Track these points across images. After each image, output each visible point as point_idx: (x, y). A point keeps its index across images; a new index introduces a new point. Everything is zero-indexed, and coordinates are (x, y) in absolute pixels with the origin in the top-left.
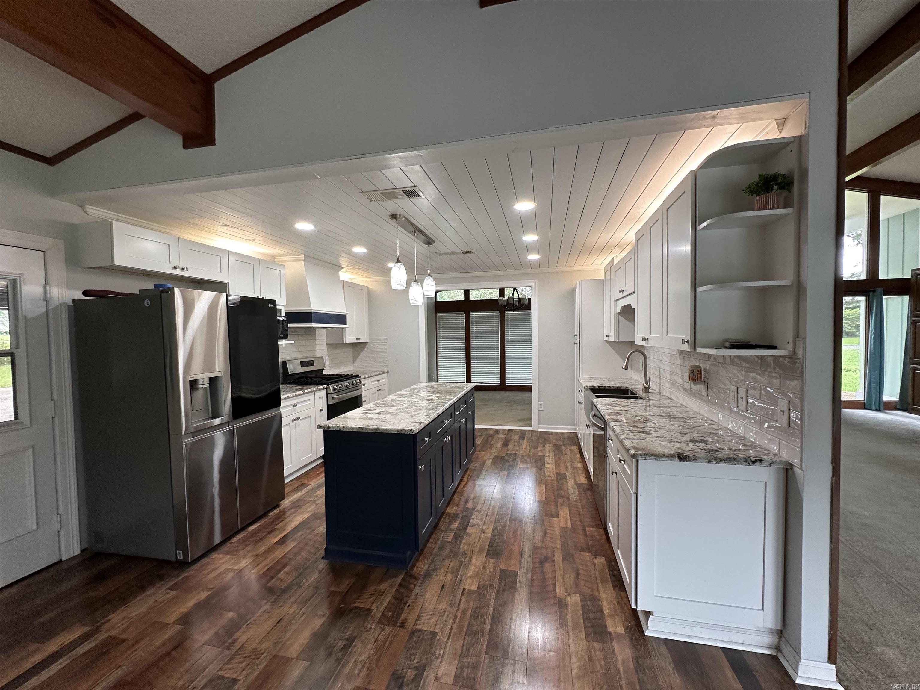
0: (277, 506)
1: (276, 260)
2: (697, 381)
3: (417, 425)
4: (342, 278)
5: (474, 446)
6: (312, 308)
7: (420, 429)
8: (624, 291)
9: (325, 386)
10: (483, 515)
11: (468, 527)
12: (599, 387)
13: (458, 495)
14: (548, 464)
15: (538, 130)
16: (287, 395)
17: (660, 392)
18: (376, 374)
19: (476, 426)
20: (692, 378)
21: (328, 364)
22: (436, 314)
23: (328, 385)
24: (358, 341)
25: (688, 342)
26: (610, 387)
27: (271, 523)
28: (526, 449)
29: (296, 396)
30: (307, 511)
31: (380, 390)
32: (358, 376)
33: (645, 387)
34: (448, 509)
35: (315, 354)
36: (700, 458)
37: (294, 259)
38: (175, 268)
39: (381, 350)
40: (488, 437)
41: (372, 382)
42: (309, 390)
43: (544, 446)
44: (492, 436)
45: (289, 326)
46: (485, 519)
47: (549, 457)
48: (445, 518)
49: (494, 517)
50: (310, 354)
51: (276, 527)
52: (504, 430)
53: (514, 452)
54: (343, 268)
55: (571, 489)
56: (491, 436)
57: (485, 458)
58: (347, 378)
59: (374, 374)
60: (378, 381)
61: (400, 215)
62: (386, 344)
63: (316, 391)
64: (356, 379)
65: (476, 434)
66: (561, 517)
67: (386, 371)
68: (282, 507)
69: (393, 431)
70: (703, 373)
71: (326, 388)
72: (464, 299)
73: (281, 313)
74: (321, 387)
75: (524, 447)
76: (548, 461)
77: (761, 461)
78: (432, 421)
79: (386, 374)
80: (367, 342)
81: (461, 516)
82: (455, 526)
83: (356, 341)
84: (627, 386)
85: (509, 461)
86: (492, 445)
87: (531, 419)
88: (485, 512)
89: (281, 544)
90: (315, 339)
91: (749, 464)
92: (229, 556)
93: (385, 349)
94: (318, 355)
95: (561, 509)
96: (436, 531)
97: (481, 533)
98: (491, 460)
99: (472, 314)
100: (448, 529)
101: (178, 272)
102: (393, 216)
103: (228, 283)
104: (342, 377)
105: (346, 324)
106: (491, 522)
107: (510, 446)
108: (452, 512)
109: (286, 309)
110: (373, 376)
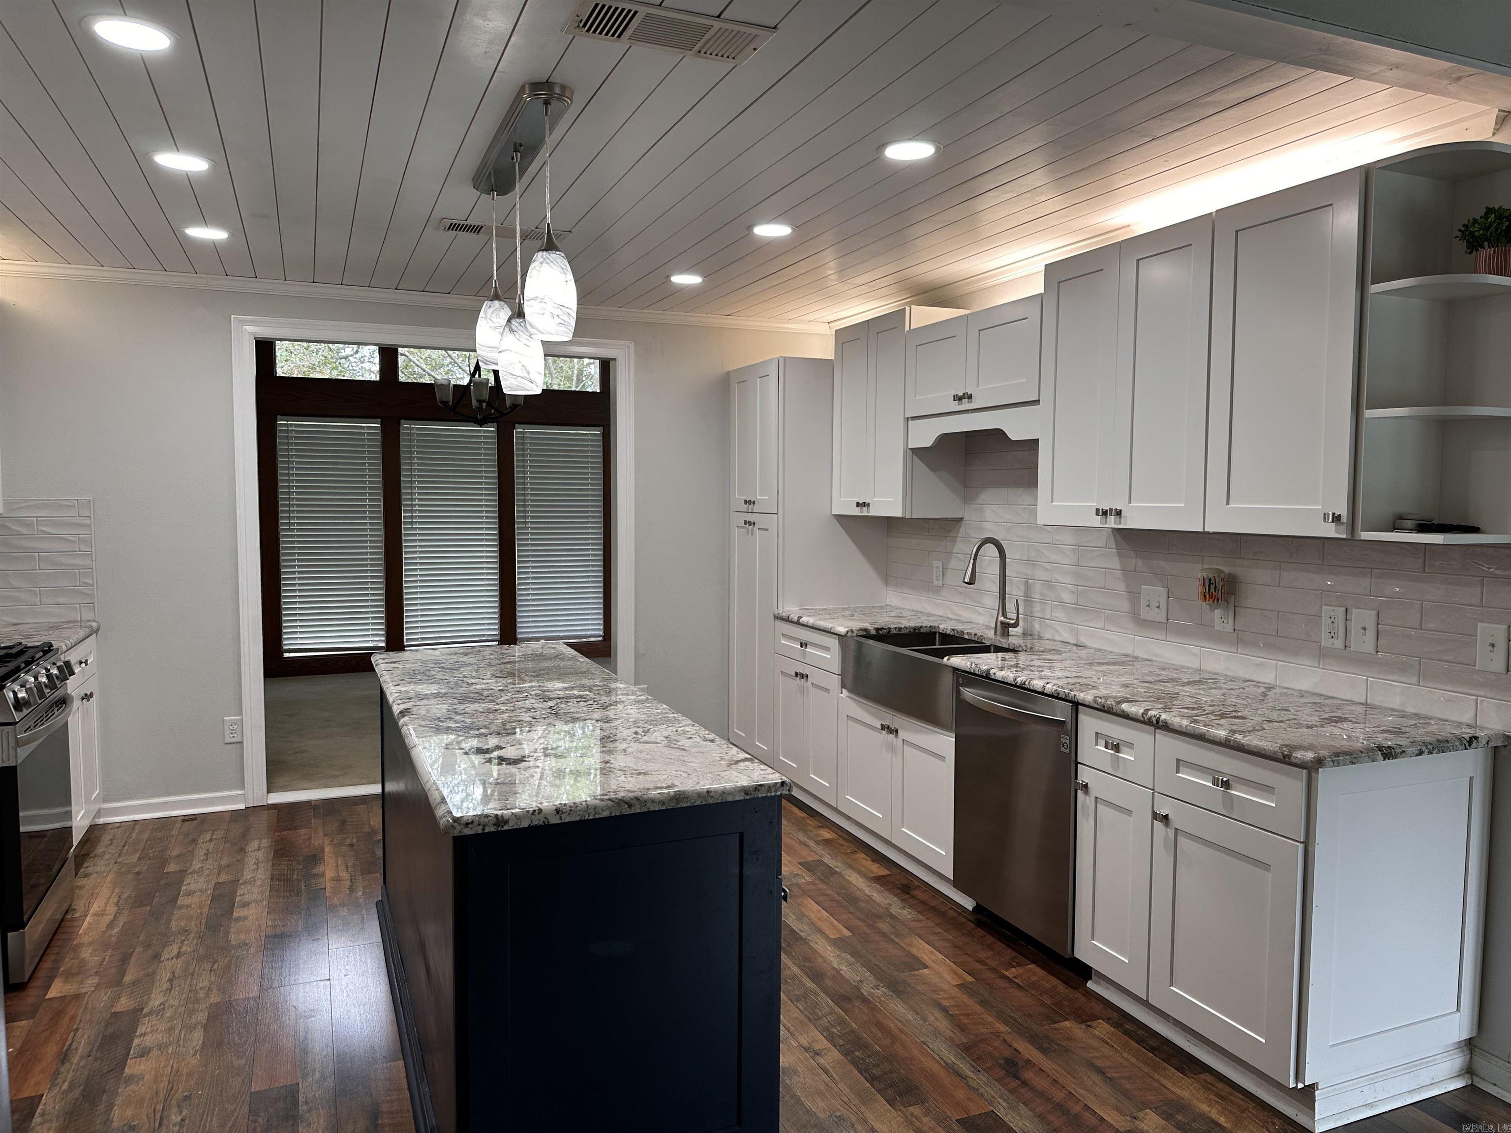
8: (966, 396)
12: (877, 630)
20: (1211, 596)
33: (1003, 623)
60: (82, 663)
62: (85, 522)
66: (931, 963)
77: (1476, 739)
79: (95, 638)
91: (1466, 748)
95: (908, 945)
99: (410, 428)
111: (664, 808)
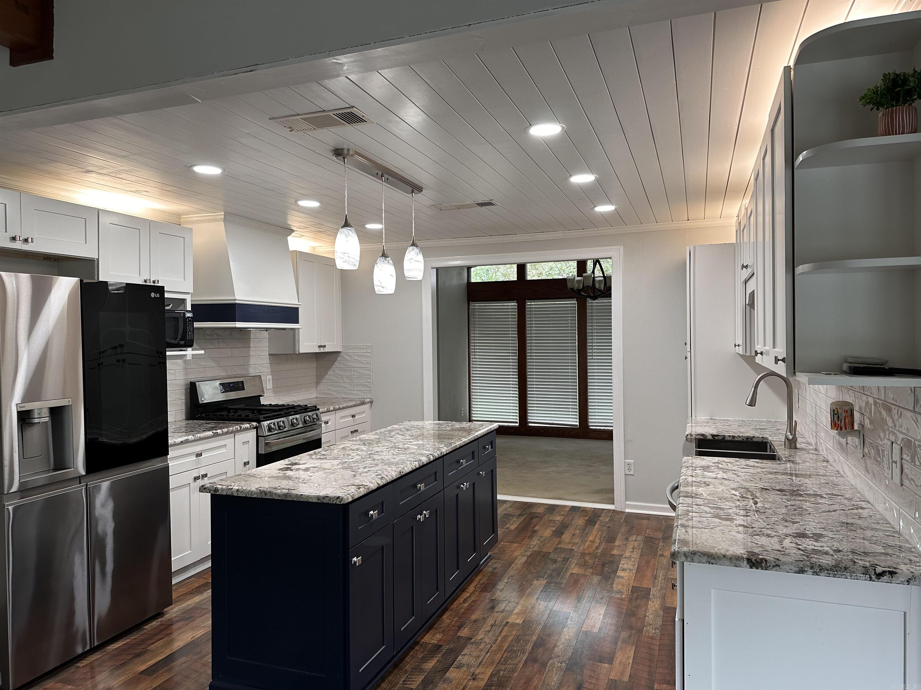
0: (160, 615)
1: (182, 220)
2: (844, 429)
3: (353, 489)
4: (292, 248)
5: (493, 533)
6: (237, 298)
7: (356, 497)
8: (747, 266)
9: (254, 424)
10: (481, 650)
11: (451, 669)
12: (713, 436)
13: (451, 615)
14: (624, 570)
15: (511, 18)
16: (186, 438)
17: (816, 450)
18: (348, 404)
19: (499, 497)
20: (835, 425)
21: (271, 387)
22: (469, 304)
23: (259, 421)
24: (322, 350)
25: (783, 360)
26: (734, 437)
27: (143, 642)
28: (593, 542)
29: (201, 439)
30: (202, 626)
31: (356, 431)
32: (315, 408)
33: (788, 439)
34: (427, 636)
35: (248, 370)
36: (785, 563)
37: (208, 218)
38: (14, 239)
39: (361, 365)
40: (532, 519)
41: (341, 418)
42: (225, 430)
43: (627, 539)
44: (539, 517)
45: (195, 326)
46: (484, 657)
47: (629, 558)
48: (417, 651)
49: (499, 656)
50: (239, 371)
51: (148, 648)
52: (565, 506)
53: (569, 547)
54: (293, 231)
55: (651, 616)
56: (537, 517)
57: (516, 554)
58: (295, 412)
59: (344, 405)
60: (353, 416)
61: (348, 150)
62: (368, 354)
63: (237, 431)
64: (310, 414)
65: (500, 511)
66: (617, 662)
67: (368, 400)
68: (167, 617)
69: (311, 498)
70: (857, 415)
71: (256, 428)
72: (516, 279)
73: (185, 306)
74: (248, 425)
75: (591, 538)
76: (625, 566)
77: (892, 573)
78: (385, 485)
79: (368, 406)
80: (340, 352)
81: (445, 648)
82: (430, 665)
83: (317, 350)
84: (766, 436)
85: (555, 562)
86: (535, 532)
87: (612, 491)
88: (486, 646)
89: (149, 675)
90: (249, 347)
91: (871, 579)
92: (70, 687)
93: (367, 363)
94: (253, 372)
95: (621, 648)
96: (396, 671)
97: (469, 679)
98: (524, 559)
99: (531, 304)
100: (418, 669)
101: (18, 245)
102: (338, 152)
103: (98, 260)
104: (287, 409)
105: (297, 322)
106: (492, 663)
107: (566, 537)
108: (433, 642)
109: (193, 299)
110: (343, 408)
111: (280, 499)
